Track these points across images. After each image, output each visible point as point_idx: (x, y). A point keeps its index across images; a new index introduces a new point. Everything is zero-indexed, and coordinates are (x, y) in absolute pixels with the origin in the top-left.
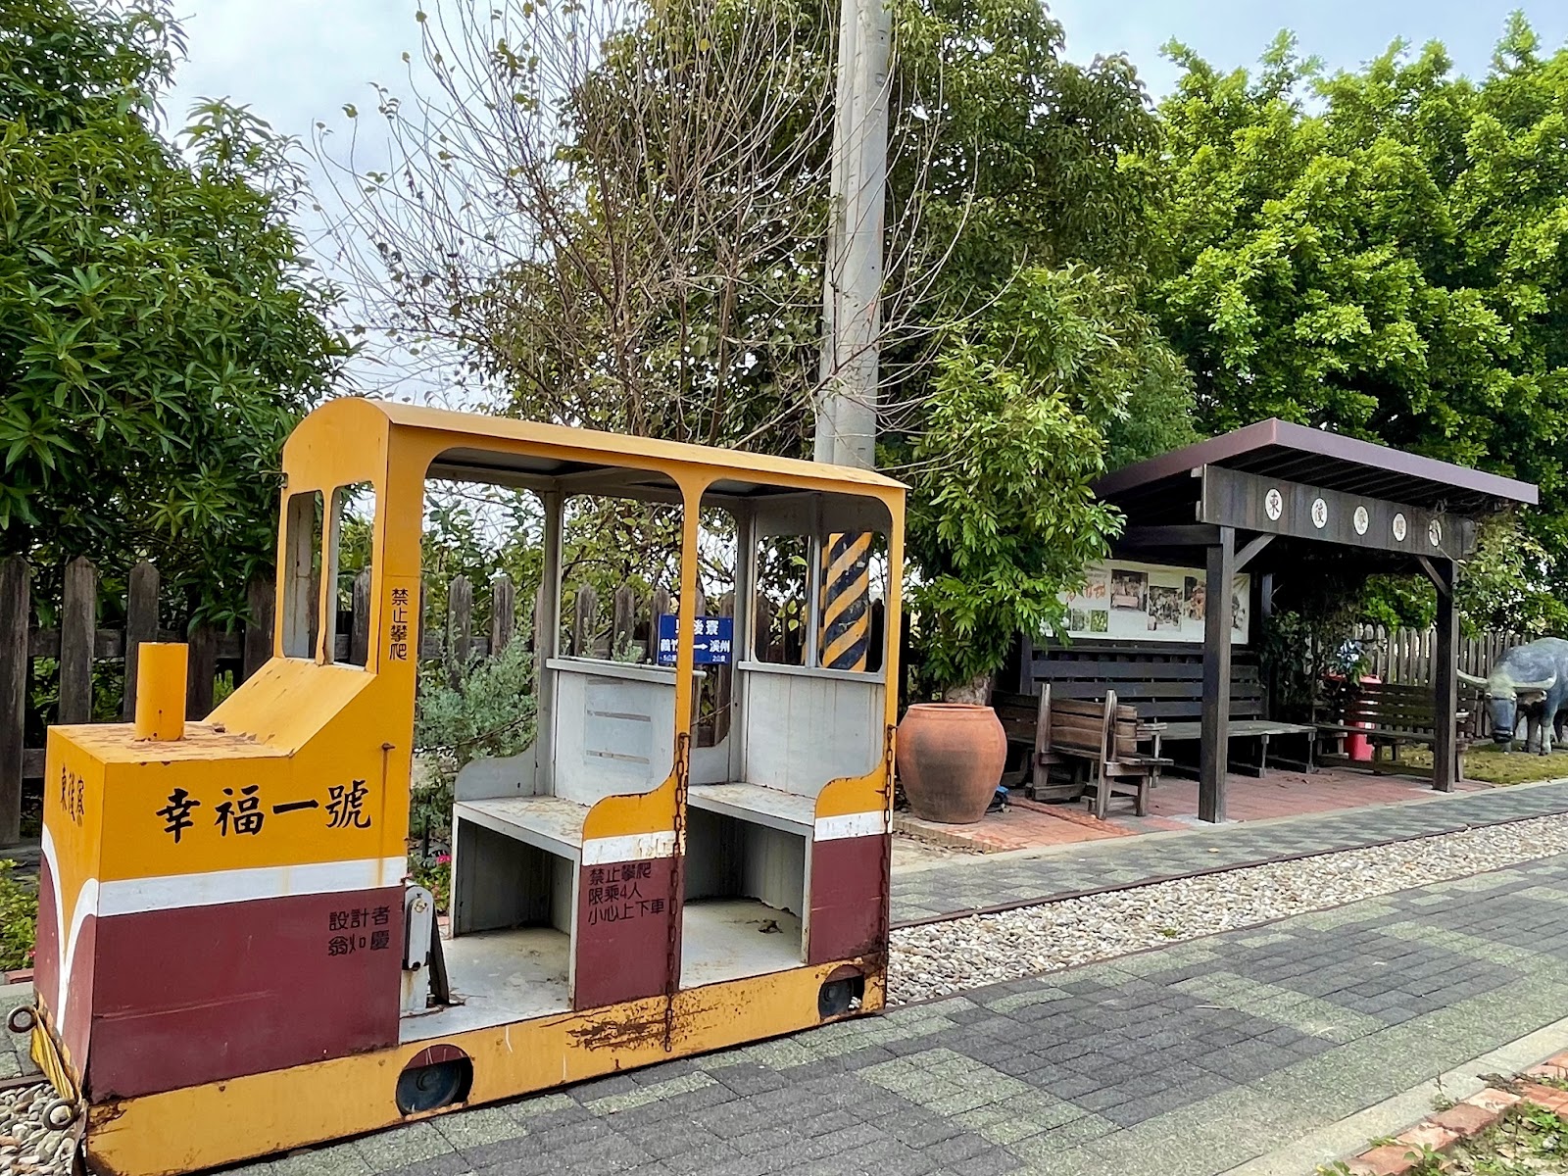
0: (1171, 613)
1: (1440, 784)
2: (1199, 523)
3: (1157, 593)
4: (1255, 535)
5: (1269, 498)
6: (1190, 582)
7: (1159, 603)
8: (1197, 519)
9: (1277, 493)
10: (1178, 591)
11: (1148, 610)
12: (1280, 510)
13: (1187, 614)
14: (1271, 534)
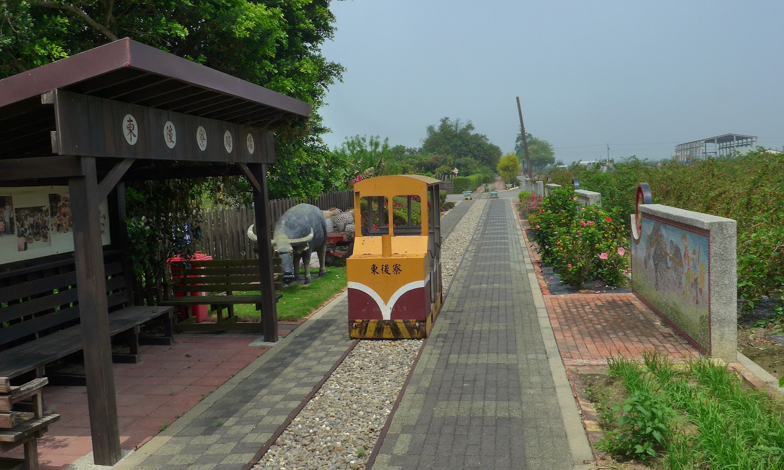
0: (40, 232)
1: (271, 336)
2: (57, 155)
3: (23, 214)
4: (116, 161)
5: (125, 123)
6: (54, 198)
7: (27, 224)
8: (54, 151)
9: (132, 118)
10: (44, 209)
11: (16, 232)
12: (136, 134)
13: (55, 228)
14: (131, 159)
